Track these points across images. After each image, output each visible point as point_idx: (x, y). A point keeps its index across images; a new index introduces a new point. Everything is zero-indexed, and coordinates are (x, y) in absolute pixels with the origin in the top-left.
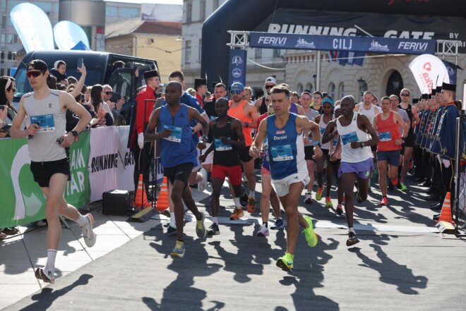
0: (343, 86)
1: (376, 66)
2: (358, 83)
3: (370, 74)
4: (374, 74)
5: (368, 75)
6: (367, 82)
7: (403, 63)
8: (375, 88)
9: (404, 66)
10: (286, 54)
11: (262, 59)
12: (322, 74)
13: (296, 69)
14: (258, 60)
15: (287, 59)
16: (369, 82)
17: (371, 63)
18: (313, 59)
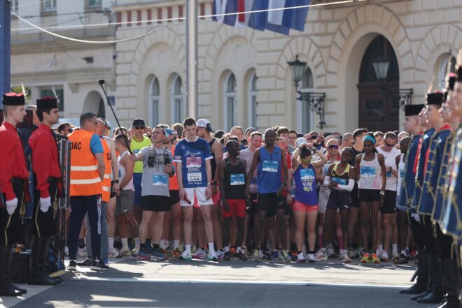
0: (255, 78)
1: (332, 27)
2: (290, 68)
3: (319, 48)
4: (329, 47)
5: (314, 48)
6: (310, 65)
7: (397, 17)
8: (331, 80)
9: (401, 24)
10: (115, 5)
11: (59, 18)
12: (202, 51)
13: (141, 39)
14: (48, 19)
16: (316, 67)
17: (320, 21)
18: (181, 15)
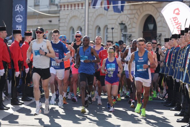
0: (107, 29)
1: (134, 12)
2: (119, 26)
3: (130, 19)
4: (133, 18)
5: (128, 19)
6: (127, 25)
7: (157, 9)
8: (134, 30)
9: (158, 11)
10: (60, 3)
11: (41, 7)
12: (90, 19)
13: (69, 14)
14: (37, 7)
15: (61, 6)
16: (128, 25)
17: (130, 9)
18: (82, 6)
